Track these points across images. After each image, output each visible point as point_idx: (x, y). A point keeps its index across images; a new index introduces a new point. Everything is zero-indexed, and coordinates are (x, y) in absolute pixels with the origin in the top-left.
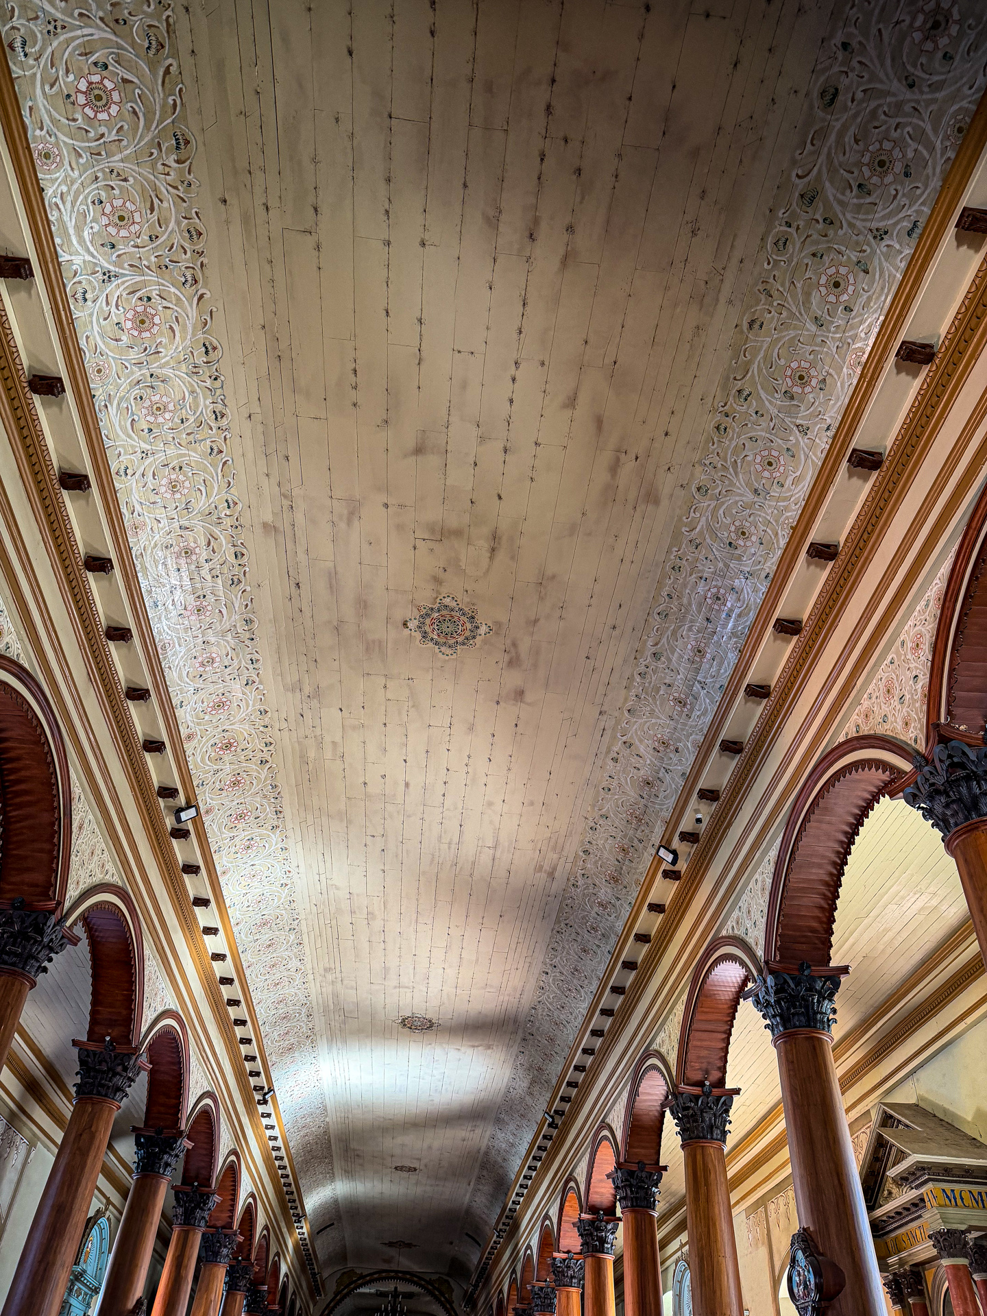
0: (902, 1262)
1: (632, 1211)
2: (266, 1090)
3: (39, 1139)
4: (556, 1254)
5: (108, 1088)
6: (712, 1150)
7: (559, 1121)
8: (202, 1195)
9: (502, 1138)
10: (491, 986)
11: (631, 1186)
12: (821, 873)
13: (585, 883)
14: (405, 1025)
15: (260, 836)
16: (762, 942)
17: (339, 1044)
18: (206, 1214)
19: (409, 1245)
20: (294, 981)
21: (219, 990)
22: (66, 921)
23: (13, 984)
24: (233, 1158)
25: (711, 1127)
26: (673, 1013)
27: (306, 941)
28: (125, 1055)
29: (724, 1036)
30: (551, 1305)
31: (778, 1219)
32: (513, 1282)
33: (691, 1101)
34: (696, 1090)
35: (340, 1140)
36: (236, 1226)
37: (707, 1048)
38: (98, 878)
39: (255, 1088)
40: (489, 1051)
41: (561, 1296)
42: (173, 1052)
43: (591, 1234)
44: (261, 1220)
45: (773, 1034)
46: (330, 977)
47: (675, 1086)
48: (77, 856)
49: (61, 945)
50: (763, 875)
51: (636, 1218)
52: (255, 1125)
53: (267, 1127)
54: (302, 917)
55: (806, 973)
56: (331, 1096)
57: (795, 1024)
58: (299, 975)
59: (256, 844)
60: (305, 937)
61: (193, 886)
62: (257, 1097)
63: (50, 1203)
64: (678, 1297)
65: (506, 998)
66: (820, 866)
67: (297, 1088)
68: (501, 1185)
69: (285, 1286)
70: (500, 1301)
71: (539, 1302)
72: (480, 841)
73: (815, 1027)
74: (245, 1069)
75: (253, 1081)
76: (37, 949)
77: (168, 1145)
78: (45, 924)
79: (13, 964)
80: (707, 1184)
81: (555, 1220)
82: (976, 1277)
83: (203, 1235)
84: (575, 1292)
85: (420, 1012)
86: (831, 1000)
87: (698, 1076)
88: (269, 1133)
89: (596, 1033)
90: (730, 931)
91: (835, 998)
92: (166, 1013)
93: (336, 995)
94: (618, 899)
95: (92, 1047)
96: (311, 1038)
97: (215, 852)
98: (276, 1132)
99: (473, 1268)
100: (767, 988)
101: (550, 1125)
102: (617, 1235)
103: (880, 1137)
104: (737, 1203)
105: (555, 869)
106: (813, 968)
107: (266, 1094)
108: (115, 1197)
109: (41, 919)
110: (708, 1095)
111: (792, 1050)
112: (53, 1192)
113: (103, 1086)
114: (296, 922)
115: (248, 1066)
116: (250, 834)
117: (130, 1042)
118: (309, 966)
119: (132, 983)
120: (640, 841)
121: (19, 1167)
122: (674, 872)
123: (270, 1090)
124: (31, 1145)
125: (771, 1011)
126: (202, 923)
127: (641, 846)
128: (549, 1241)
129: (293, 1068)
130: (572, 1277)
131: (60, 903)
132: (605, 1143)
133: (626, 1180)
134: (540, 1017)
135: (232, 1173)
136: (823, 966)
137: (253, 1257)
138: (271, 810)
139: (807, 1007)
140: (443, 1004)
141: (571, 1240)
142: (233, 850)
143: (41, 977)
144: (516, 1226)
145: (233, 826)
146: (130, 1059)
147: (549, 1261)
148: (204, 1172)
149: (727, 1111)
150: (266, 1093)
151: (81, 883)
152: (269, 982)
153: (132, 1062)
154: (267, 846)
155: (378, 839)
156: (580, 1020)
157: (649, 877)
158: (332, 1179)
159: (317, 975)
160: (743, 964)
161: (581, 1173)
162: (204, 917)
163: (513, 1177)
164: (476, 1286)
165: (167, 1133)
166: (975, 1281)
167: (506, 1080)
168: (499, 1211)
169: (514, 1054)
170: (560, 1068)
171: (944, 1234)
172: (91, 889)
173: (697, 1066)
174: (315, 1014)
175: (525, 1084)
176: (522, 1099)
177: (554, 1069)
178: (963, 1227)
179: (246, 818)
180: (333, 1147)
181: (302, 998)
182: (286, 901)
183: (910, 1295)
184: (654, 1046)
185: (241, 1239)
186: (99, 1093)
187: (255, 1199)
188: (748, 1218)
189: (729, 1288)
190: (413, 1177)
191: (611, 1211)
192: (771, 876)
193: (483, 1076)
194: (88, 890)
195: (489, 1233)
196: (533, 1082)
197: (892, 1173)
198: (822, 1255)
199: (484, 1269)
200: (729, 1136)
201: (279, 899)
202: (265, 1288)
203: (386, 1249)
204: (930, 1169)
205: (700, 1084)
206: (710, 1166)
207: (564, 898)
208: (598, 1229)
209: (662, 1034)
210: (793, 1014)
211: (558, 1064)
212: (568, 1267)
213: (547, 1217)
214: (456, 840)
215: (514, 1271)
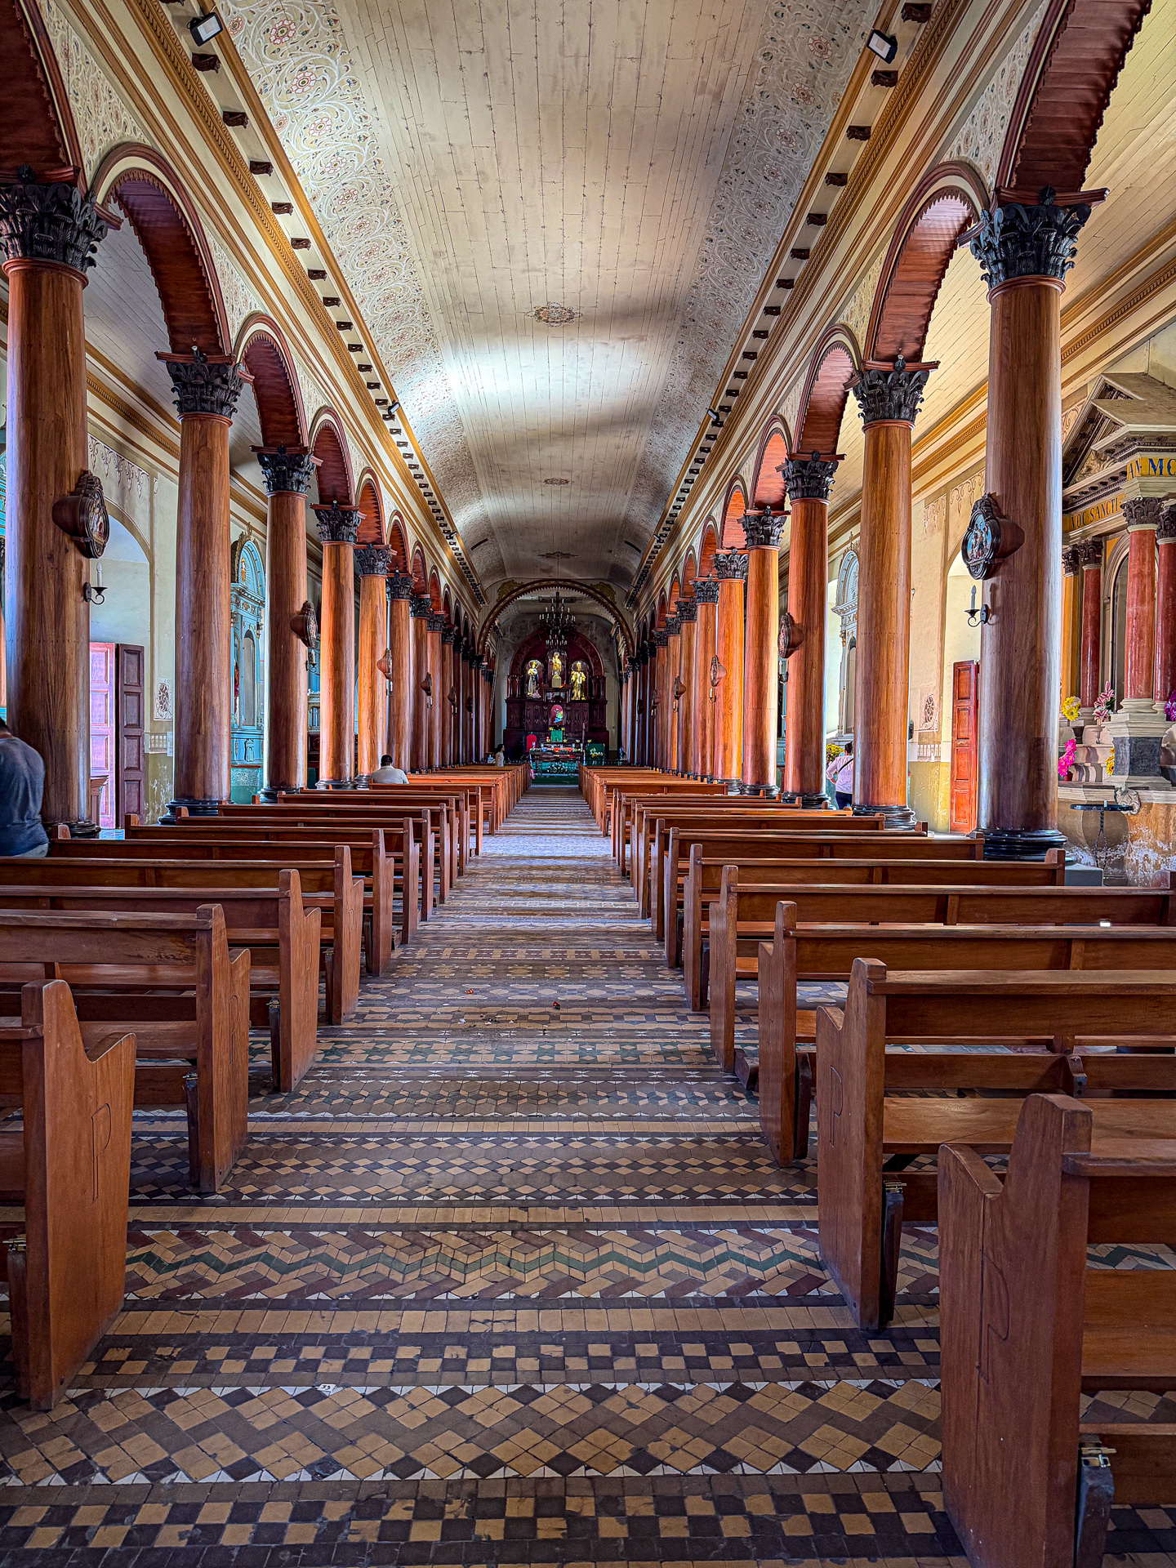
0: (1084, 535)
1: (801, 502)
2: (390, 403)
3: (157, 469)
4: (718, 551)
5: (212, 403)
6: (897, 430)
7: (724, 418)
8: (344, 512)
9: (661, 442)
10: (642, 262)
11: (802, 477)
12: (1097, 49)
13: (765, 106)
14: (540, 318)
15: (314, 62)
16: (995, 164)
17: (465, 346)
18: (353, 530)
19: (567, 556)
20: (400, 272)
21: (311, 286)
22: (95, 195)
23: (60, 281)
24: (368, 476)
25: (899, 406)
26: (867, 276)
27: (404, 218)
28: (220, 365)
29: (929, 299)
30: (713, 596)
31: (960, 506)
32: (674, 580)
33: (879, 378)
34: (887, 366)
35: (481, 456)
36: (386, 541)
37: (904, 316)
38: (116, 135)
39: (378, 402)
40: (642, 344)
41: (723, 586)
42: (274, 363)
43: (757, 529)
44: (411, 537)
45: (991, 286)
46: (442, 263)
47: (862, 362)
48: (77, 101)
49: (101, 229)
50: (1014, 62)
51: (806, 509)
52: (386, 444)
53: (399, 444)
54: (394, 183)
55: (1047, 202)
56: (465, 408)
57: (1020, 270)
58: (404, 264)
59: (313, 77)
60: (403, 210)
61: (246, 143)
62: (382, 412)
63: (187, 519)
64: (843, 584)
65: (661, 276)
66: (1099, 36)
67: (425, 401)
68: (660, 493)
69: (447, 596)
70: (663, 599)
71: (701, 594)
72: (619, 49)
73: (1045, 273)
74: (362, 381)
75: (374, 394)
76: (72, 236)
77: (296, 462)
78: (70, 200)
79: (50, 256)
80: (888, 466)
81: (718, 520)
82: (1160, 542)
83: (355, 551)
84: (737, 584)
85: (556, 299)
86: (1071, 238)
87: (890, 350)
88: (402, 450)
89: (771, 311)
90: (955, 156)
91: (1078, 235)
92: (255, 317)
93: (452, 287)
94: (808, 126)
95: (180, 359)
96: (430, 340)
97: (261, 92)
98: (410, 449)
99: (634, 572)
100: (992, 226)
101: (714, 424)
102: (783, 528)
103: (1094, 409)
104: (918, 492)
105: (722, 87)
106: (1058, 195)
107: (390, 408)
108: (256, 523)
109: (61, 194)
110: (899, 371)
111: (1010, 303)
112: (187, 508)
113: (205, 401)
114: (388, 191)
115: (364, 377)
116: (300, 62)
117: (220, 351)
118: (414, 251)
119: (203, 280)
120: (845, 29)
121: (147, 497)
122: (887, 73)
123: (395, 403)
124: (152, 477)
125: (992, 257)
126: (270, 198)
127: (845, 37)
128: (710, 541)
129: (416, 378)
130: (735, 570)
131: (78, 170)
132: (776, 436)
133: (798, 471)
134: (702, 298)
135: (371, 491)
136: (1072, 191)
137: (410, 570)
138: (321, 19)
139: (1040, 248)
140: (584, 288)
141: (736, 537)
142: (284, 87)
143: (90, 272)
144: (677, 530)
145: (275, 48)
146: (227, 370)
147: (712, 558)
148: (340, 491)
149: (920, 388)
150: (393, 407)
151: (96, 142)
152: (369, 274)
153: (230, 373)
154: (327, 77)
155: (478, 56)
156: (752, 296)
157: (853, 85)
158: (479, 496)
159: (427, 263)
160: (966, 199)
161: (747, 472)
162: (271, 188)
163: (673, 483)
164: (637, 588)
165: (291, 451)
166: (1158, 546)
167: (662, 377)
168: (658, 517)
169: (671, 345)
170: (726, 358)
171: (1139, 502)
172: (112, 150)
173: (890, 337)
174: (432, 312)
175: (686, 380)
176: (682, 398)
177: (720, 359)
178: (1161, 495)
179: (291, 34)
180: (476, 464)
181: (412, 292)
182: (369, 162)
183: (1085, 563)
184: (841, 320)
185: (395, 553)
186: (204, 409)
187: (400, 517)
188: (927, 507)
189: (898, 560)
190: (565, 489)
191: (779, 506)
192: (1026, 59)
193: (636, 373)
194: (109, 153)
195: (649, 539)
196: (694, 377)
197: (1097, 446)
198: (1004, 517)
199: (645, 572)
200: (919, 416)
201: (360, 159)
202: (428, 596)
203: (545, 561)
204: (1141, 438)
205: (893, 358)
206: (894, 446)
207: (735, 132)
208: (765, 523)
209: (851, 304)
210: (1021, 259)
211: (724, 353)
212: (732, 562)
213: (710, 518)
214: (584, 50)
215: (676, 571)
